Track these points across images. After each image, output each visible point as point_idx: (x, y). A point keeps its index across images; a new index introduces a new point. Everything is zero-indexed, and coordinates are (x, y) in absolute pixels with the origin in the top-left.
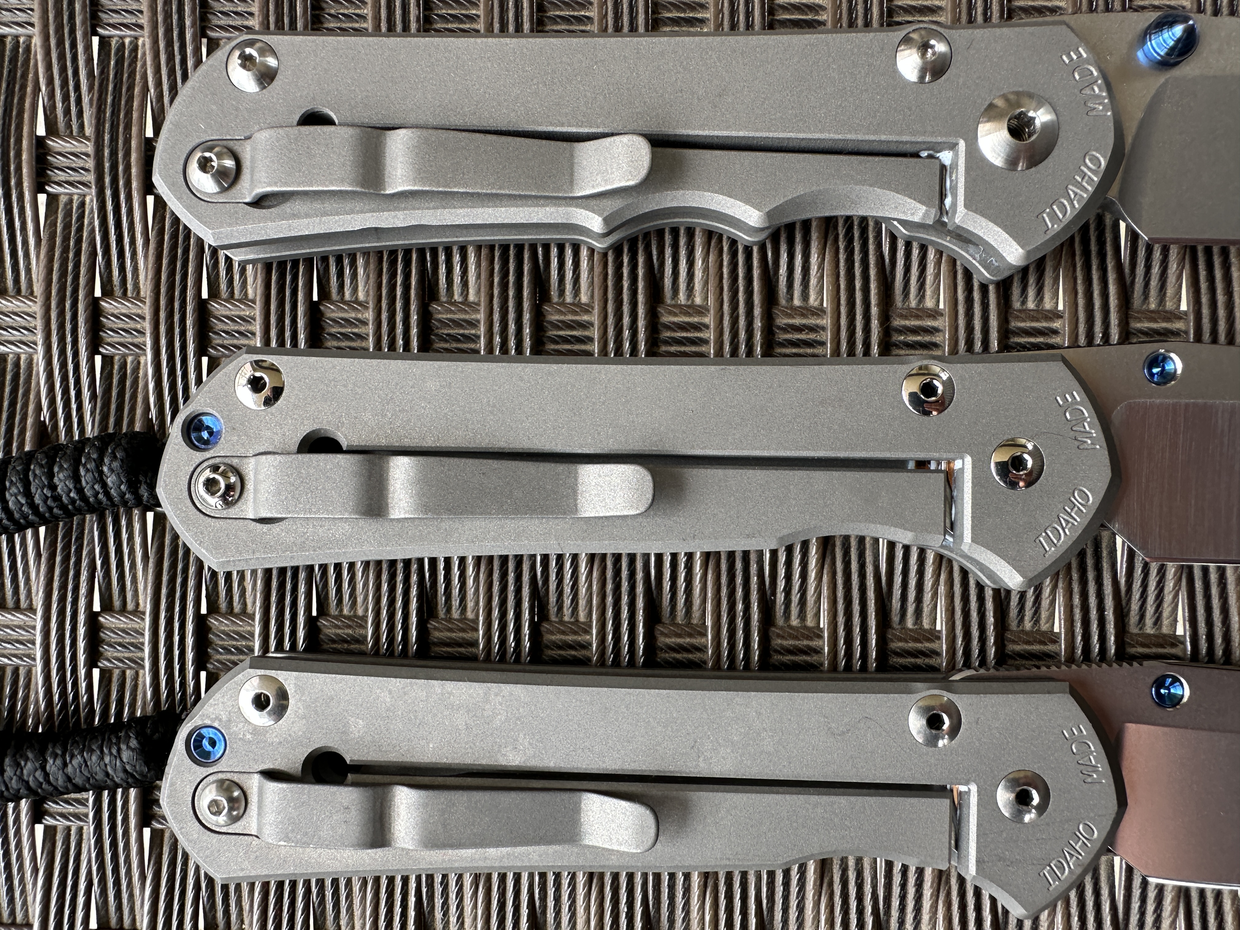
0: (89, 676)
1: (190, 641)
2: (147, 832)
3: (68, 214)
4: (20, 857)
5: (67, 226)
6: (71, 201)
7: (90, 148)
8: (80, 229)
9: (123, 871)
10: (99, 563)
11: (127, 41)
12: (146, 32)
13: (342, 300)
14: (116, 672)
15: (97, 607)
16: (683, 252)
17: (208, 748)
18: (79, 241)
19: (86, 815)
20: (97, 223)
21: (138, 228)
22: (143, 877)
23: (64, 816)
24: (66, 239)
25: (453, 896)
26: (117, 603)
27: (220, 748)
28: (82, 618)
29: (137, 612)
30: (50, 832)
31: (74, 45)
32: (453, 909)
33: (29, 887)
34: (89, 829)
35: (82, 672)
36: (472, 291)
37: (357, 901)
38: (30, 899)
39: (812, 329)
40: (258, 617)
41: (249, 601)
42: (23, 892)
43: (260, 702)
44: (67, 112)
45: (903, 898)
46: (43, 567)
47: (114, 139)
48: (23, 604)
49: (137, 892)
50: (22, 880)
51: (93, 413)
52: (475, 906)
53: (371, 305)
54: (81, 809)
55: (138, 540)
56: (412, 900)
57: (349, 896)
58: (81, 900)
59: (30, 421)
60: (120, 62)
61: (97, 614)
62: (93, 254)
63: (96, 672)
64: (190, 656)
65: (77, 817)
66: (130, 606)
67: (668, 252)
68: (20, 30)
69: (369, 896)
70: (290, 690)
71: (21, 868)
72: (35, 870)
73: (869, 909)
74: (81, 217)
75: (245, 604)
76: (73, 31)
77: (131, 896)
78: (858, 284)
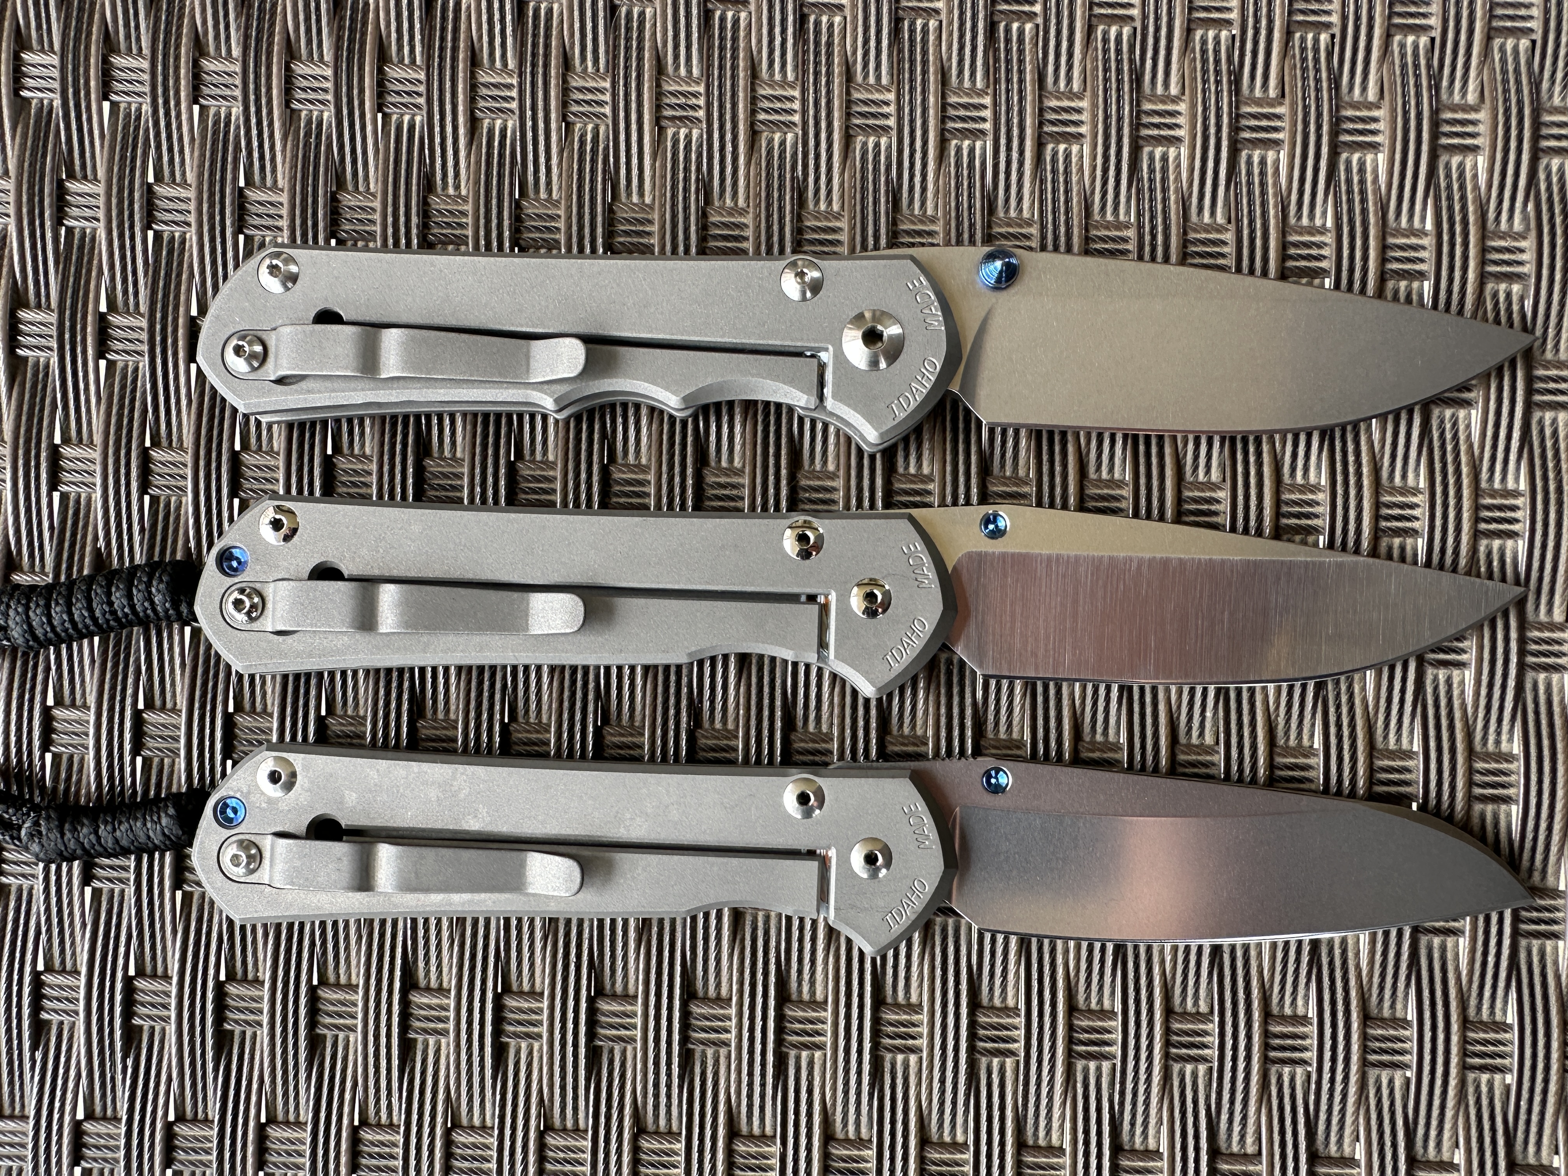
0: (133, 763)
1: (218, 734)
2: (179, 894)
3: (124, 377)
4: (71, 914)
5: (123, 387)
6: (126, 366)
7: (144, 323)
8: (134, 390)
9: (158, 926)
10: (143, 668)
11: (177, 235)
12: (193, 229)
13: (352, 455)
14: (156, 760)
15: (141, 706)
16: (631, 420)
17: (232, 815)
18: (133, 401)
19: (128, 879)
20: (148, 386)
21: (183, 391)
22: (174, 931)
23: (110, 880)
24: (122, 398)
25: (433, 948)
26: (158, 702)
27: (241, 814)
28: (128, 713)
29: (175, 710)
30: (97, 893)
31: (132, 238)
32: (433, 959)
33: (78, 939)
34: (130, 890)
35: (127, 759)
36: (459, 449)
37: (353, 953)
38: (78, 950)
39: (734, 486)
40: (276, 715)
41: (269, 702)
42: (73, 944)
43: (274, 777)
44: (125, 292)
45: (801, 950)
46: (96, 671)
47: (164, 317)
48: (79, 702)
49: (169, 943)
50: (72, 934)
51: (141, 543)
52: (451, 957)
53: (375, 459)
54: (124, 875)
55: (177, 650)
56: (399, 950)
57: (347, 948)
58: (122, 950)
59: (88, 549)
60: (170, 252)
61: (141, 711)
62: (145, 411)
63: (139, 760)
64: (218, 746)
65: (120, 880)
66: (169, 705)
67: (620, 420)
68: (87, 224)
69: (364, 948)
70: (298, 769)
71: (72, 924)
72: (84, 925)
73: (773, 960)
74: (135, 380)
75: (265, 705)
76: (132, 227)
77: (164, 948)
78: (771, 451)
